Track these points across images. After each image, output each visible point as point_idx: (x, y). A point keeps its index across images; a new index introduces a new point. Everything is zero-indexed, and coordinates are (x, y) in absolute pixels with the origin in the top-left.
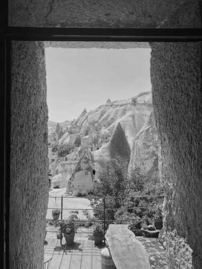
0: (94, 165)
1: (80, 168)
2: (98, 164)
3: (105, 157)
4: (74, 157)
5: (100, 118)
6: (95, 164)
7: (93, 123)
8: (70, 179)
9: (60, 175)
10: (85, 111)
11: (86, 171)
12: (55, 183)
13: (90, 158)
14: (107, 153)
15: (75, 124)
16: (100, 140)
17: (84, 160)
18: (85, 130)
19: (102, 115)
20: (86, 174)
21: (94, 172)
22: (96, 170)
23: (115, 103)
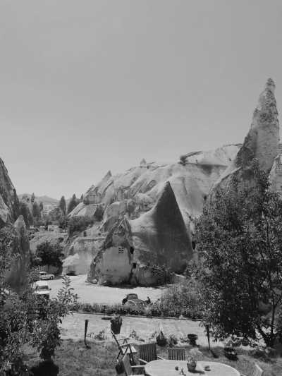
0: (132, 240)
1: (111, 243)
2: (138, 238)
3: (149, 229)
4: (98, 232)
5: (132, 183)
6: (134, 238)
7: (121, 190)
8: (95, 260)
9: (76, 256)
10: (109, 174)
11: (121, 247)
12: (69, 267)
13: (127, 229)
14: (151, 224)
15: (94, 191)
16: (137, 208)
17: (118, 231)
18: (109, 198)
19: (135, 179)
20: (121, 251)
21: (132, 250)
22: (136, 247)
23: (153, 165)
